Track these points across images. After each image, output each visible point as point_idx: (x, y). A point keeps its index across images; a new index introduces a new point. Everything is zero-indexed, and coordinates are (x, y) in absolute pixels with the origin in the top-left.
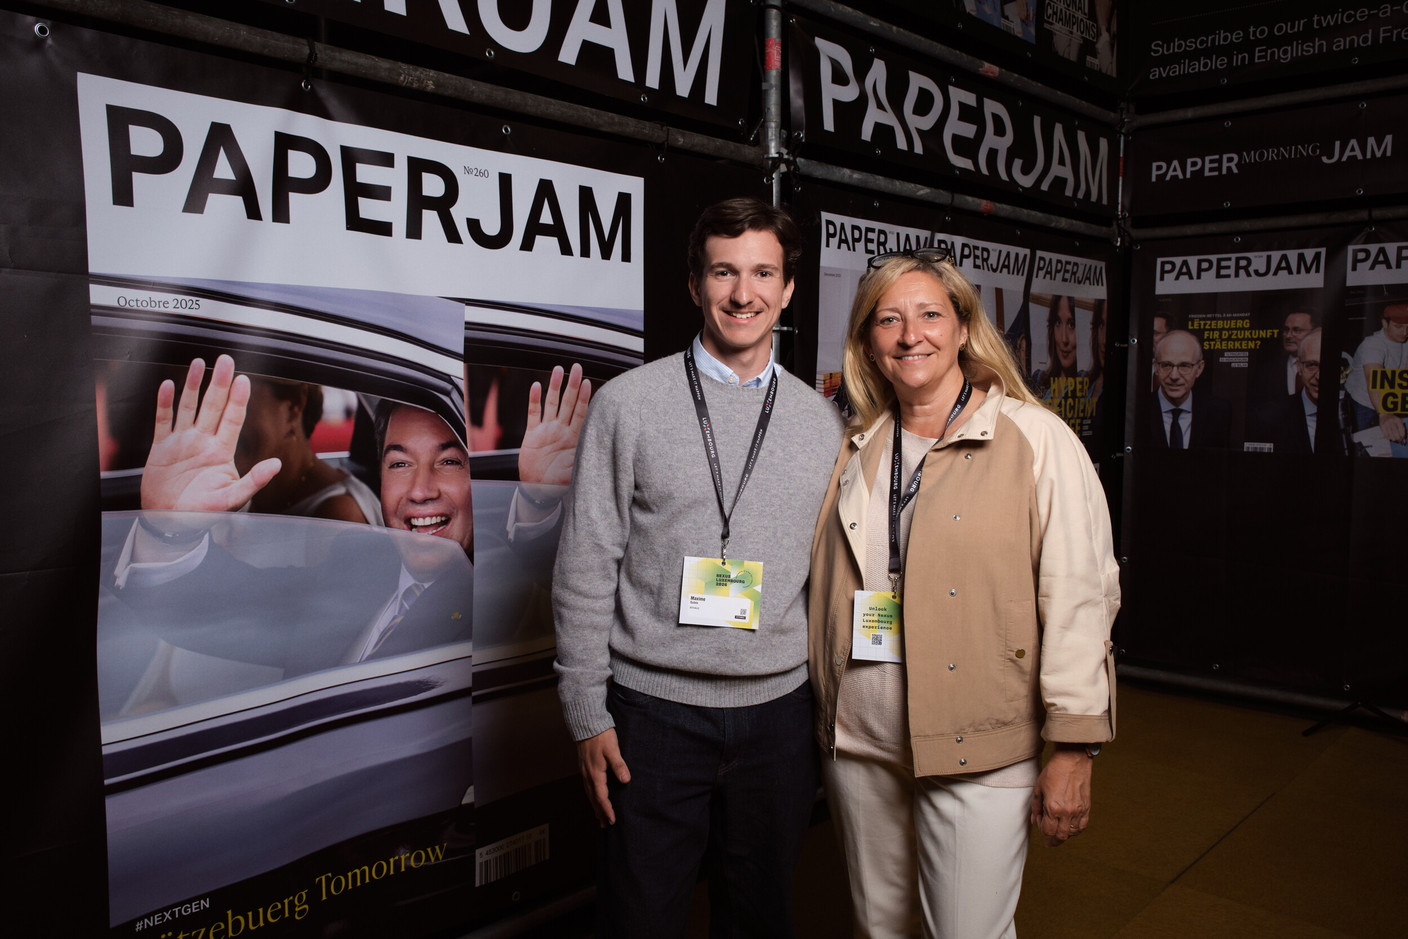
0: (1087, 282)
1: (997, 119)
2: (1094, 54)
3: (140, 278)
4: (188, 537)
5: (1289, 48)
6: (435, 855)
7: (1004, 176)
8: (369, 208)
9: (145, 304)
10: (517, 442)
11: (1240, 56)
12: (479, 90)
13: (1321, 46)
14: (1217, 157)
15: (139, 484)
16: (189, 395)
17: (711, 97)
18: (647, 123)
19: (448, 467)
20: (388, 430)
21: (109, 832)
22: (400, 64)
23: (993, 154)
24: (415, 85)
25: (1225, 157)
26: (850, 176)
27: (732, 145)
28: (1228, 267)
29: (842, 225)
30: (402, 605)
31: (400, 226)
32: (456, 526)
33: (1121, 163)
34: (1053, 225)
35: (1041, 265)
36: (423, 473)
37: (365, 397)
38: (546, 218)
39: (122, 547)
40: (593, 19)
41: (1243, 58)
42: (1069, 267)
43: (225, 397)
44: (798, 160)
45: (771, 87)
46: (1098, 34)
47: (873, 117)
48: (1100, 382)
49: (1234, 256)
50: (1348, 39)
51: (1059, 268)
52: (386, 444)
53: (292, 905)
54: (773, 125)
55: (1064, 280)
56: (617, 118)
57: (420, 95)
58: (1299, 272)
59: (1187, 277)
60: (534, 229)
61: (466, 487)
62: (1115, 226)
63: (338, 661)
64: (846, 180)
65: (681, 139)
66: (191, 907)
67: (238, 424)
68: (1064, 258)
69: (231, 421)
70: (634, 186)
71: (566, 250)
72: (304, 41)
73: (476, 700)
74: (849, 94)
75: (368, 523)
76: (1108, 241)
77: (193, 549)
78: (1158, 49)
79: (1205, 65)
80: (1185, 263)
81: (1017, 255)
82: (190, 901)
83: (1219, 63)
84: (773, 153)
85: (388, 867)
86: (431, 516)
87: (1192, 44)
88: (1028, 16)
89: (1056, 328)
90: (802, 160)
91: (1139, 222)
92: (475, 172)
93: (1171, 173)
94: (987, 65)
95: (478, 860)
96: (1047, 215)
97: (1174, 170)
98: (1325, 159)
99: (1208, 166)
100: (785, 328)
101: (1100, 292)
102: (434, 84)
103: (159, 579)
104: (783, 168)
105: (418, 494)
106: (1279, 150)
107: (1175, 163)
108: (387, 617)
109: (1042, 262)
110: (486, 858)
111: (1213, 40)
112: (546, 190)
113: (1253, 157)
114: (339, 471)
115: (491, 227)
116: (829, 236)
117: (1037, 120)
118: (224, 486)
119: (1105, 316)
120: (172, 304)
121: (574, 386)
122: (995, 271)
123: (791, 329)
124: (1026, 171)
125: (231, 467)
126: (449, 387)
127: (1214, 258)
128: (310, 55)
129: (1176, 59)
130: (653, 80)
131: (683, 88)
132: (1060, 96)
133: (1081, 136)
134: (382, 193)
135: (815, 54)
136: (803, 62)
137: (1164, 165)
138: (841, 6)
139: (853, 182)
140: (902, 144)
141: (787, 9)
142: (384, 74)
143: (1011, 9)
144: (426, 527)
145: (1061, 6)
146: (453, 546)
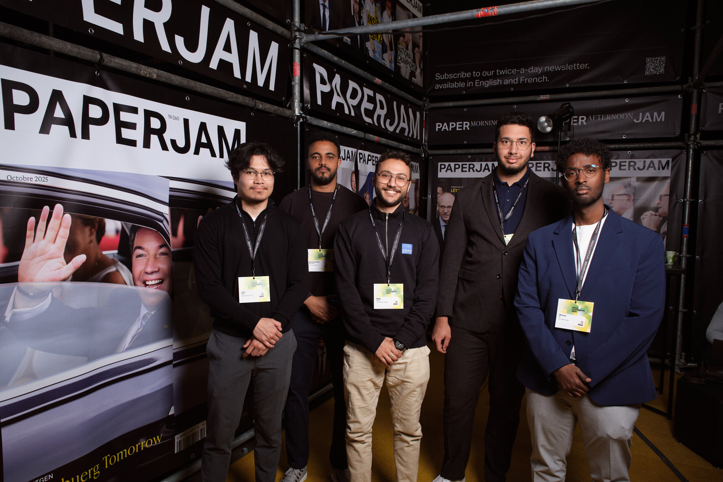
1: (381, 101)
2: (415, 77)
3: (18, 166)
4: (41, 295)
5: (488, 82)
6: (157, 440)
7: (383, 127)
8: (126, 133)
9: (21, 179)
12: (176, 79)
13: (500, 82)
14: (462, 123)
15: (17, 270)
16: (42, 224)
17: (272, 87)
18: (247, 98)
19: (163, 256)
20: (136, 240)
21: (3, 446)
22: (141, 65)
23: (379, 116)
24: (148, 76)
25: (464, 123)
26: (327, 124)
27: (281, 109)
28: (466, 168)
30: (142, 323)
31: (140, 142)
32: (166, 284)
33: (424, 123)
34: (401, 147)
36: (152, 259)
37: (125, 223)
38: (204, 140)
39: (9, 302)
40: (224, 49)
41: (471, 84)
43: (59, 225)
44: (307, 116)
45: (296, 84)
46: (416, 69)
47: (336, 99)
49: (468, 163)
50: (509, 80)
52: (135, 246)
53: (92, 472)
54: (297, 100)
56: (235, 95)
57: (150, 80)
59: (450, 171)
60: (199, 145)
62: (422, 149)
63: (113, 351)
64: (325, 126)
65: (261, 105)
66: (44, 479)
67: (65, 238)
69: (62, 237)
70: (242, 126)
71: (213, 155)
72: (97, 52)
73: (175, 366)
74: (326, 89)
75: (126, 284)
76: (419, 155)
77: (44, 300)
78: (438, 77)
79: (457, 85)
80: (449, 165)
82: (43, 476)
83: (461, 85)
84: (297, 113)
85: (135, 449)
86: (155, 280)
87: (451, 76)
88: (391, 59)
90: (309, 117)
91: (431, 148)
92: (173, 117)
93: (443, 128)
94: (377, 79)
95: (176, 441)
96: (399, 143)
97: (445, 127)
99: (458, 126)
102: (156, 76)
103: (27, 317)
104: (301, 120)
105: (149, 270)
106: (484, 122)
107: (445, 124)
108: (135, 329)
110: (179, 439)
111: (459, 75)
112: (203, 127)
113: (475, 124)
114: (113, 259)
115: (181, 144)
117: (395, 103)
118: (59, 269)
119: (419, 186)
120: (34, 179)
124: (391, 124)
125: (62, 259)
126: (162, 218)
127: (460, 164)
128: (100, 59)
129: (445, 82)
130: (248, 78)
131: (261, 83)
132: (403, 94)
133: (410, 110)
134: (132, 126)
135: (314, 70)
136: (308, 74)
137: (441, 125)
138: (323, 50)
139: (327, 127)
140: (347, 112)
141: (303, 50)
142: (134, 70)
143: (385, 55)
144: (153, 285)
145: (403, 56)
146: (165, 294)
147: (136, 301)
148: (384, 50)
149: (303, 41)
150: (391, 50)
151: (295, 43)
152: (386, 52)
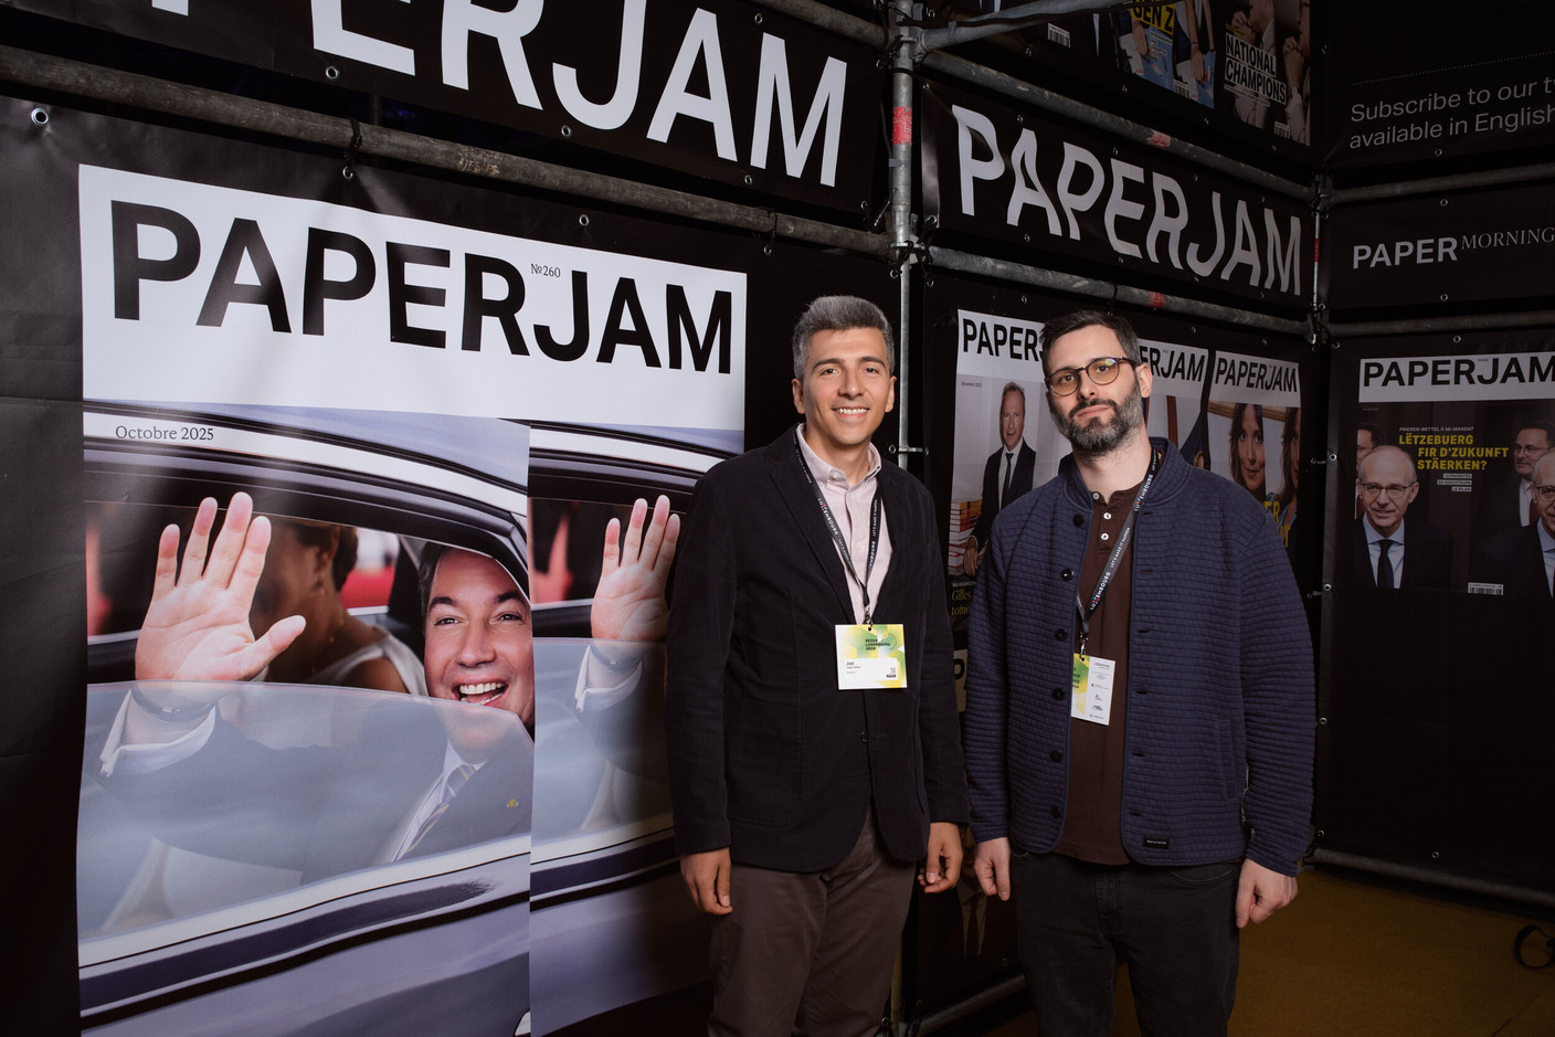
0: (1277, 387)
1: (1168, 196)
2: (1284, 120)
3: (142, 405)
4: (191, 712)
5: (1516, 116)
7: (1177, 264)
8: (417, 315)
9: (148, 434)
10: (590, 592)
11: (1457, 124)
12: (552, 175)
14: (1432, 241)
15: (134, 650)
16: (197, 541)
17: (828, 177)
18: (751, 209)
19: (506, 623)
20: (435, 580)
22: (459, 145)
23: (1163, 238)
24: (476, 171)
25: (1441, 241)
26: (993, 267)
27: (852, 233)
28: (1447, 372)
29: (983, 325)
30: (447, 791)
31: (455, 336)
32: (514, 694)
33: (1317, 246)
34: (1236, 320)
35: (1222, 368)
36: (476, 630)
37: (408, 539)
38: (627, 323)
39: (111, 727)
40: (690, 89)
41: (1462, 126)
42: (1255, 370)
43: (240, 545)
44: (931, 249)
45: (899, 164)
46: (1289, 96)
47: (1021, 197)
48: (1293, 506)
49: (1453, 359)
51: (1243, 371)
52: (432, 597)
54: (901, 208)
55: (1250, 385)
56: (715, 203)
57: (483, 181)
58: (1532, 379)
59: (1397, 382)
60: (613, 336)
61: (527, 647)
62: (1310, 320)
63: (369, 861)
64: (988, 271)
65: (792, 227)
67: (254, 575)
68: (1249, 359)
69: (246, 572)
70: (735, 283)
71: (652, 359)
72: (347, 122)
73: (536, 907)
74: (992, 170)
75: (408, 692)
76: (1301, 339)
77: (196, 727)
78: (1359, 113)
79: (1416, 133)
80: (1394, 366)
81: (1193, 356)
83: (1433, 131)
84: (901, 241)
86: (484, 683)
87: (1399, 109)
88: (1205, 76)
89: (1240, 442)
90: (936, 249)
91: (1338, 316)
92: (544, 270)
93: (1376, 259)
94: (1157, 134)
96: (1230, 309)
97: (1380, 256)
99: (1420, 251)
100: (914, 450)
102: (499, 169)
103: (154, 764)
104: (913, 259)
105: (469, 656)
106: (1505, 235)
107: (1382, 247)
108: (428, 806)
109: (1223, 365)
111: (1426, 104)
112: (626, 291)
113: (1475, 242)
114: (375, 629)
115: (563, 335)
116: (967, 338)
117: (1216, 198)
118: (236, 650)
119: (1298, 428)
120: (181, 434)
121: (659, 521)
122: (1166, 375)
123: (920, 450)
124: (1203, 256)
125: (246, 627)
126: (508, 526)
127: (1429, 360)
128: (354, 139)
129: (1381, 125)
130: (759, 159)
131: (795, 166)
132: (1244, 169)
133: (1269, 215)
134: (435, 297)
135: (953, 125)
136: (937, 134)
137: (1368, 249)
138: (983, 69)
139: (996, 274)
140: (1055, 228)
141: (920, 73)
142: (439, 157)
143: (1185, 68)
144: (479, 696)
145: (1245, 64)
146: (510, 719)
147: (433, 736)
148: (1181, 52)
149: (919, 48)
150: (1204, 49)
151: (897, 56)
152: (1187, 57)
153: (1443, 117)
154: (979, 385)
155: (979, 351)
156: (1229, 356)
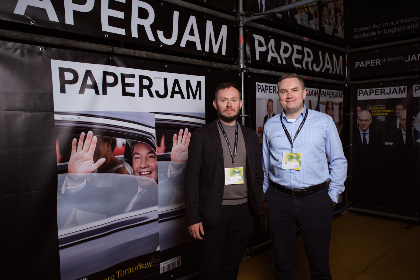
0: (337, 97)
1: (308, 53)
2: (337, 32)
3: (67, 112)
4: (80, 180)
5: (394, 29)
6: (149, 265)
7: (311, 69)
8: (128, 90)
9: (69, 119)
10: (170, 150)
11: (380, 32)
12: (158, 56)
13: (403, 28)
14: (374, 60)
15: (67, 167)
16: (81, 142)
17: (224, 53)
18: (205, 61)
19: (151, 158)
20: (134, 149)
22: (136, 51)
23: (307, 63)
24: (141, 56)
25: (377, 60)
26: (264, 72)
27: (230, 66)
28: (378, 92)
29: (262, 86)
30: (139, 196)
31: (137, 94)
32: (153, 174)
33: (347, 63)
34: (326, 81)
36: (144, 160)
37: (128, 140)
38: (177, 89)
39: (63, 183)
40: (190, 34)
42: (331, 93)
43: (90, 142)
44: (249, 68)
45: (241, 49)
46: (338, 27)
47: (271, 55)
48: (342, 125)
49: (380, 89)
50: (411, 26)
51: (328, 94)
52: (134, 153)
53: (110, 279)
54: (242, 59)
55: (330, 97)
56: (196, 60)
57: (142, 58)
58: (399, 93)
59: (367, 95)
60: (174, 92)
61: (156, 164)
62: (345, 81)
63: (122, 212)
64: (263, 73)
65: (215, 65)
67: (94, 149)
68: (329, 91)
69: (92, 149)
70: (202, 79)
71: (183, 97)
72: (110, 47)
73: (160, 222)
74: (264, 49)
75: (129, 174)
76: (343, 85)
77: (81, 183)
78: (356, 30)
79: (370, 34)
80: (366, 91)
81: (315, 91)
82: (82, 278)
83: (374, 34)
84: (242, 67)
85: (136, 268)
86: (146, 172)
87: (366, 29)
88: (317, 23)
89: (328, 111)
90: (250, 68)
91: (352, 79)
92: (157, 78)
93: (361, 65)
94: (304, 38)
95: (161, 266)
96: (324, 79)
97: (362, 64)
98: (406, 61)
99: (372, 63)
100: (246, 116)
101: (341, 100)
102: (146, 55)
103: (73, 192)
104: (245, 71)
105: (143, 166)
106: (392, 58)
107: (362, 62)
108: (134, 200)
109: (323, 93)
110: (163, 266)
111: (372, 27)
112: (176, 82)
113: (385, 60)
114: (121, 160)
115: (162, 92)
116: (259, 89)
117: (320, 52)
118: (90, 166)
119: (342, 107)
120: (76, 118)
121: (186, 134)
122: (309, 96)
123: (248, 116)
124: (317, 67)
125: (92, 161)
126: (151, 136)
127: (374, 89)
128: (112, 50)
129: (361, 33)
130: (207, 49)
131: (216, 51)
132: (327, 45)
133: (334, 56)
134: (132, 85)
135: (253, 39)
137: (359, 63)
138: (261, 25)
140: (279, 62)
141: (245, 27)
142: (132, 54)
143: (311, 22)
144: (145, 175)
145: (327, 20)
146: (152, 180)
147: (135, 185)
148: (310, 18)
149: (244, 21)
150: (316, 17)
151: (240, 24)
152: (312, 19)
153: (376, 30)
154: (262, 100)
155: (262, 92)
156: (324, 90)
